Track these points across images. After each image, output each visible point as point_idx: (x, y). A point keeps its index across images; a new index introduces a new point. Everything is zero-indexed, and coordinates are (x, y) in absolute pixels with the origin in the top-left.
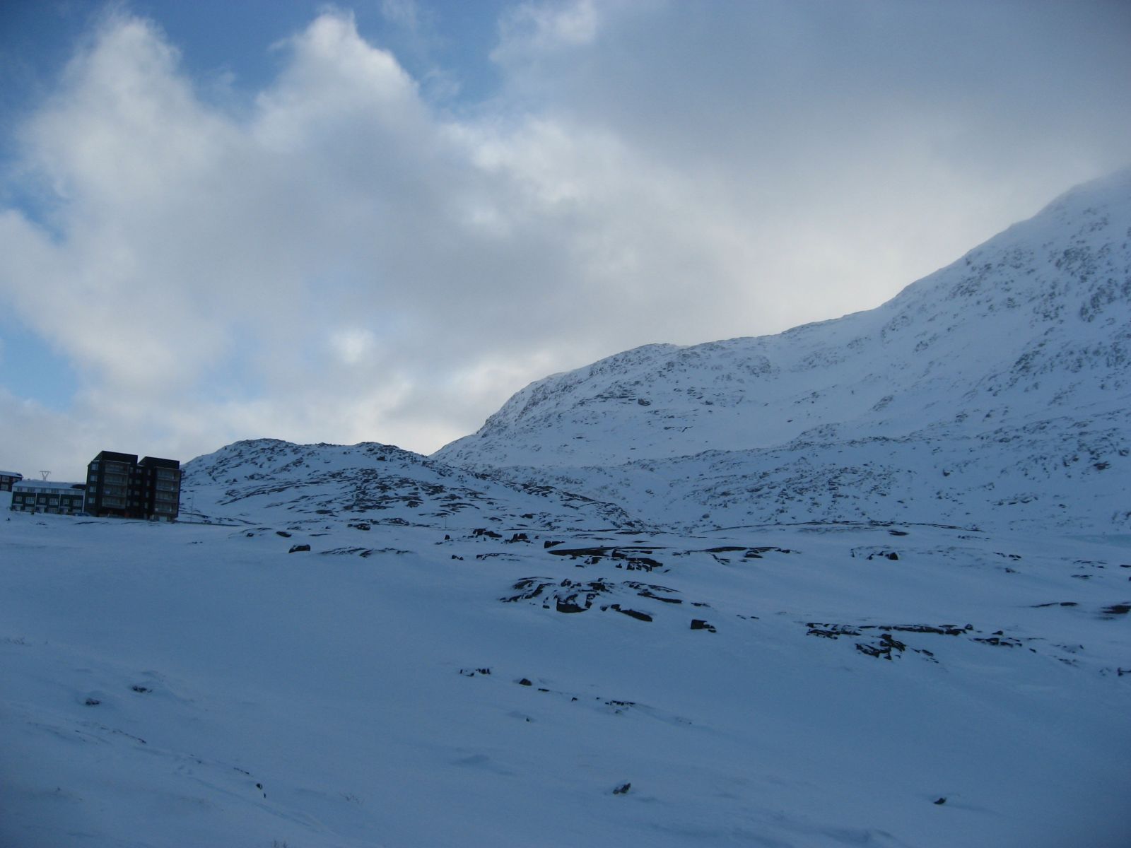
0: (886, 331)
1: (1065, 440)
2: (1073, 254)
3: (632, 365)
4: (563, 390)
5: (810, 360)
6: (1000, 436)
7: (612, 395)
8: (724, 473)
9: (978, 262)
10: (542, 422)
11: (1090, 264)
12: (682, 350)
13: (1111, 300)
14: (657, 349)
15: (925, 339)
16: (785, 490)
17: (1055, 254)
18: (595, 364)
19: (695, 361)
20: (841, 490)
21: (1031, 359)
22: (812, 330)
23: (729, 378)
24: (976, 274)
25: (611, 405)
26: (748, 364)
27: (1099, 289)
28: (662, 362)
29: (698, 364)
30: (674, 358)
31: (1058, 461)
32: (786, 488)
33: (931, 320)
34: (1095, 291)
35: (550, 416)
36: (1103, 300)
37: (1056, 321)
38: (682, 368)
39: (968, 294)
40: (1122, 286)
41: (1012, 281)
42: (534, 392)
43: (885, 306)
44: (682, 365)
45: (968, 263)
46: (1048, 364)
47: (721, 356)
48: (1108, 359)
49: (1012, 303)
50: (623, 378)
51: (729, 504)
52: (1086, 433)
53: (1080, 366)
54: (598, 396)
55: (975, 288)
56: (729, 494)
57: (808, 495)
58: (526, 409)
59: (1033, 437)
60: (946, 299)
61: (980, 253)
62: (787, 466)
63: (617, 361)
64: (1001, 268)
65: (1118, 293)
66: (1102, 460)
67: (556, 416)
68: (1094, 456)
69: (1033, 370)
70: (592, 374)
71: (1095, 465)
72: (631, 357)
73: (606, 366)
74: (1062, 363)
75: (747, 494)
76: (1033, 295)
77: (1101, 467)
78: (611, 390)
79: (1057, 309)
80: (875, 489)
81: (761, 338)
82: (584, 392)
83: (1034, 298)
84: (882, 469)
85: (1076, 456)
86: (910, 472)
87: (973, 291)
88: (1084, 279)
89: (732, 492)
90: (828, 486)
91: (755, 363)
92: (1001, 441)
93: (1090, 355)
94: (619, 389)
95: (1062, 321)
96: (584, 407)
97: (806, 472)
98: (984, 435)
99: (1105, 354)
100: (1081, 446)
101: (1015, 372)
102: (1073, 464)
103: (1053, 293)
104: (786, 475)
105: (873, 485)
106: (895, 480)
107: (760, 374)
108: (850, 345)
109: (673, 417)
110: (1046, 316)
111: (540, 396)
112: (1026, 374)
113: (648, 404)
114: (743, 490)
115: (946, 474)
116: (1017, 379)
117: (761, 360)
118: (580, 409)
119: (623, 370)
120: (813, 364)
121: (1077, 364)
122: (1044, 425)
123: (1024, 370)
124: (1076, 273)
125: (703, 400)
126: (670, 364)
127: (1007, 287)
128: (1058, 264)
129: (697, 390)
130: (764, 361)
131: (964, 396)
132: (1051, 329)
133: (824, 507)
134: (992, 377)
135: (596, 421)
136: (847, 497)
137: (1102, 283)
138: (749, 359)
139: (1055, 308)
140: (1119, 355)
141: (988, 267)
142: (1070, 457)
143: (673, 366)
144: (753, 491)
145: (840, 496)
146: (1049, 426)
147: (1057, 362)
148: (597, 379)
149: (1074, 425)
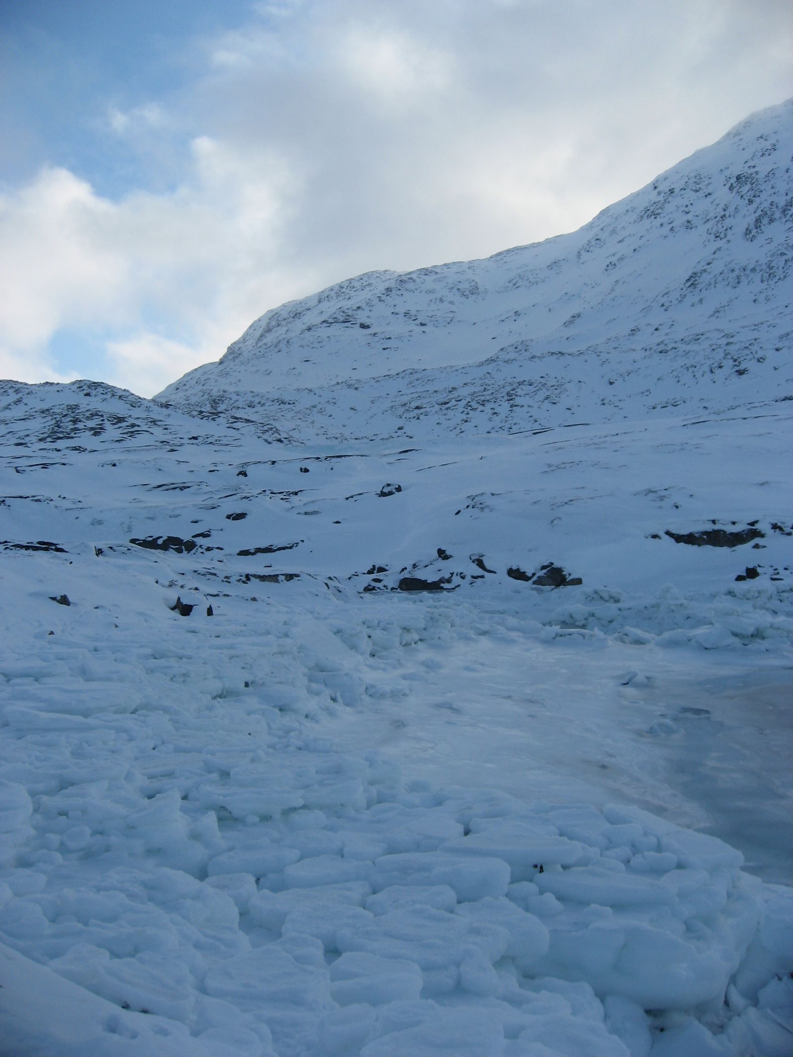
0: (581, 253)
1: (713, 350)
2: (744, 178)
3: (355, 291)
4: (294, 317)
5: (514, 281)
6: (661, 348)
7: (336, 321)
8: (420, 389)
9: (664, 187)
10: (272, 348)
11: (757, 188)
12: (400, 276)
13: (771, 221)
14: (378, 275)
15: (614, 259)
16: (470, 402)
17: (730, 178)
18: (323, 292)
19: (411, 286)
20: (518, 401)
21: (699, 277)
22: (516, 254)
23: (441, 300)
24: (661, 198)
25: (336, 329)
26: (458, 287)
27: (762, 211)
28: (382, 287)
29: (414, 289)
30: (392, 284)
31: (706, 368)
32: (470, 401)
33: (620, 241)
34: (759, 212)
35: (279, 342)
36: (765, 221)
37: (725, 240)
38: (399, 293)
39: (653, 217)
40: (782, 208)
41: (692, 204)
42: (270, 319)
43: (582, 229)
44: (399, 290)
45: (655, 188)
46: (713, 281)
47: (434, 281)
48: (762, 275)
49: (689, 225)
50: (346, 304)
51: (421, 417)
52: (732, 343)
53: (739, 282)
54: (324, 322)
55: (660, 211)
56: (421, 408)
57: (489, 406)
58: (262, 336)
59: (687, 348)
60: (635, 222)
61: (665, 179)
62: (474, 381)
63: (343, 288)
64: (682, 192)
65: (777, 214)
66: (742, 367)
67: (285, 342)
68: (736, 363)
69: (700, 287)
70: (320, 302)
71: (737, 371)
72: (355, 284)
73: (333, 294)
74: (724, 280)
75: (437, 407)
76: (708, 218)
77: (741, 373)
78: (335, 316)
79: (727, 229)
80: (547, 398)
81: (470, 262)
82: (312, 318)
83: (708, 220)
84: (556, 380)
85: (721, 363)
86: (580, 382)
87: (658, 214)
88: (751, 202)
89: (424, 406)
90: (506, 398)
91: (465, 286)
92: (661, 352)
93: (748, 272)
94: (342, 314)
95: (729, 241)
96: (311, 333)
97: (489, 385)
98: (648, 348)
99: (761, 271)
100: (726, 355)
101: (685, 289)
102: (717, 371)
103: (724, 215)
104: (471, 389)
105: (545, 395)
106: (565, 390)
107: (469, 296)
108: (550, 267)
109: (390, 338)
110: (717, 237)
111: (274, 323)
112: (694, 290)
113: (368, 327)
114: (434, 404)
115: (611, 383)
116: (685, 296)
117: (470, 283)
118: (307, 334)
119: (347, 297)
120: (517, 285)
121: (737, 281)
122: (698, 337)
123: (693, 287)
124: (745, 197)
125: (418, 322)
126: (389, 290)
127: (687, 209)
128: (731, 188)
129: (413, 313)
130: (473, 284)
131: (641, 312)
132: (719, 249)
133: (502, 416)
134: (665, 294)
135: (321, 345)
136: (522, 406)
137: (766, 205)
138: (460, 282)
139: (725, 229)
140: (771, 271)
141: (672, 191)
142: (716, 364)
143: (391, 291)
144: (442, 404)
145: (516, 406)
146: (703, 338)
147: (720, 279)
148: (325, 305)
149: (724, 336)
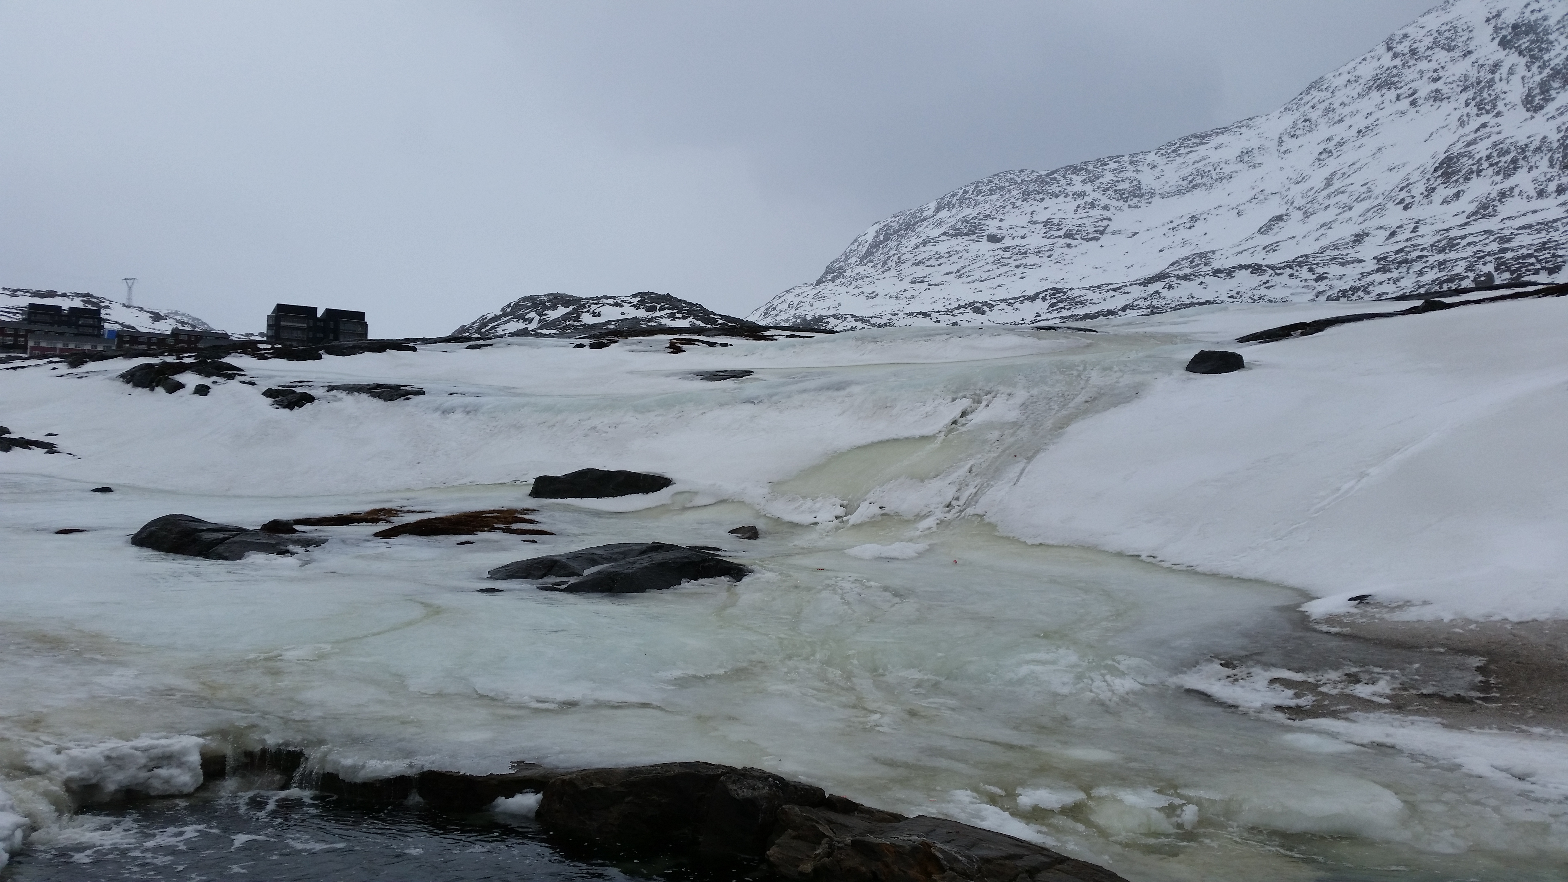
0: (1282, 140)
1: (1480, 258)
2: (1524, 28)
3: (983, 196)
4: (906, 228)
7: (959, 232)
8: (1065, 313)
9: (1403, 48)
11: (1545, 39)
12: (1041, 175)
15: (1330, 145)
17: (1502, 29)
18: (942, 199)
21: (1455, 163)
24: (1398, 62)
25: (958, 243)
26: (1115, 188)
27: (1552, 69)
28: (1016, 191)
30: (1031, 186)
33: (1337, 122)
34: (1547, 72)
35: (889, 258)
36: (1557, 83)
37: (1491, 115)
39: (1386, 88)
41: (1443, 68)
42: (877, 232)
44: (1039, 193)
49: (1439, 95)
50: (971, 212)
52: (1509, 249)
53: (1515, 168)
54: (944, 234)
55: (1396, 79)
58: (866, 251)
60: (1358, 96)
61: (1405, 36)
62: (1137, 302)
63: (967, 192)
69: (1457, 175)
72: (983, 186)
73: (954, 199)
76: (1467, 84)
78: (958, 226)
79: (1496, 98)
81: (1132, 156)
82: (927, 229)
83: (1468, 87)
87: (1393, 84)
88: (1533, 58)
91: (1125, 186)
93: (1529, 153)
94: (967, 225)
95: (1499, 115)
96: (929, 247)
98: (1382, 257)
99: (1550, 150)
101: (1433, 180)
103: (1493, 80)
107: (1129, 199)
108: (1239, 159)
110: (1479, 110)
111: (881, 236)
112: (1447, 181)
113: (999, 240)
116: (1435, 189)
117: (1131, 182)
118: (922, 248)
119: (973, 202)
120: (1193, 184)
121: (1512, 166)
122: (1456, 242)
123: (1445, 176)
124: (1525, 52)
125: (1063, 232)
128: (1503, 42)
129: (1055, 222)
131: (1368, 212)
132: (1484, 125)
134: (1404, 187)
135: (939, 261)
137: (1558, 61)
138: (1118, 182)
139: (1493, 97)
142: (1484, 278)
143: (1028, 195)
147: (1486, 165)
149: (1495, 240)
